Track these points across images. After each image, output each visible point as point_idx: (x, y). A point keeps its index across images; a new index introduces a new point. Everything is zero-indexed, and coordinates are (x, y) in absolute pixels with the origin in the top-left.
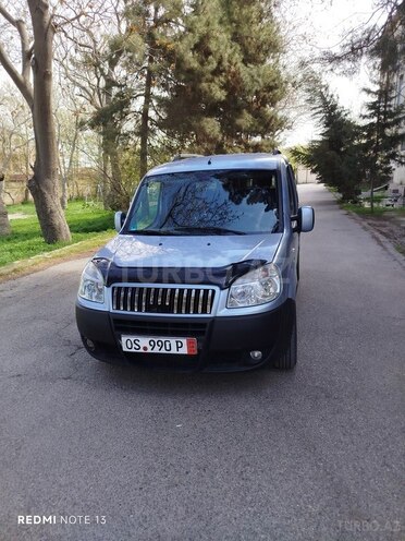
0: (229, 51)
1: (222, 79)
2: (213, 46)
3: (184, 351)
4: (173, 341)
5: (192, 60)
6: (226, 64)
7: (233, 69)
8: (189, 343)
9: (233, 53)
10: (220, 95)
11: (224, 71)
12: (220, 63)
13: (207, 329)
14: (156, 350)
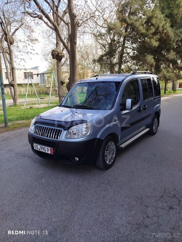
0: (164, 22)
1: (158, 36)
2: (154, 21)
3: (49, 152)
4: (46, 148)
5: (142, 29)
6: (161, 29)
7: (165, 31)
8: (51, 149)
9: (166, 23)
10: (156, 44)
11: (160, 32)
12: (158, 29)
13: (56, 145)
14: (42, 151)
